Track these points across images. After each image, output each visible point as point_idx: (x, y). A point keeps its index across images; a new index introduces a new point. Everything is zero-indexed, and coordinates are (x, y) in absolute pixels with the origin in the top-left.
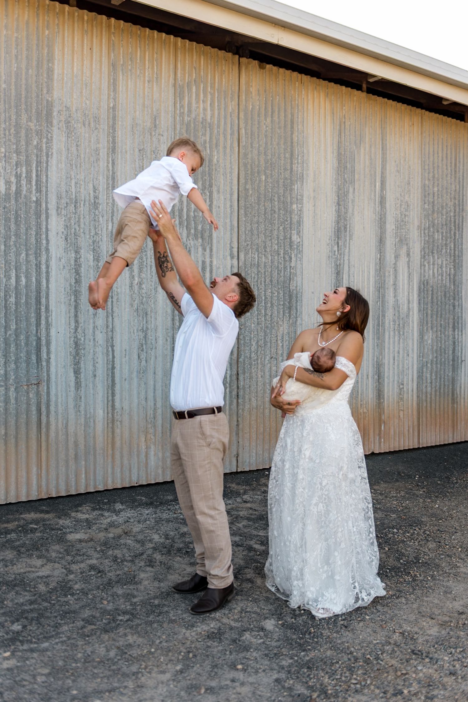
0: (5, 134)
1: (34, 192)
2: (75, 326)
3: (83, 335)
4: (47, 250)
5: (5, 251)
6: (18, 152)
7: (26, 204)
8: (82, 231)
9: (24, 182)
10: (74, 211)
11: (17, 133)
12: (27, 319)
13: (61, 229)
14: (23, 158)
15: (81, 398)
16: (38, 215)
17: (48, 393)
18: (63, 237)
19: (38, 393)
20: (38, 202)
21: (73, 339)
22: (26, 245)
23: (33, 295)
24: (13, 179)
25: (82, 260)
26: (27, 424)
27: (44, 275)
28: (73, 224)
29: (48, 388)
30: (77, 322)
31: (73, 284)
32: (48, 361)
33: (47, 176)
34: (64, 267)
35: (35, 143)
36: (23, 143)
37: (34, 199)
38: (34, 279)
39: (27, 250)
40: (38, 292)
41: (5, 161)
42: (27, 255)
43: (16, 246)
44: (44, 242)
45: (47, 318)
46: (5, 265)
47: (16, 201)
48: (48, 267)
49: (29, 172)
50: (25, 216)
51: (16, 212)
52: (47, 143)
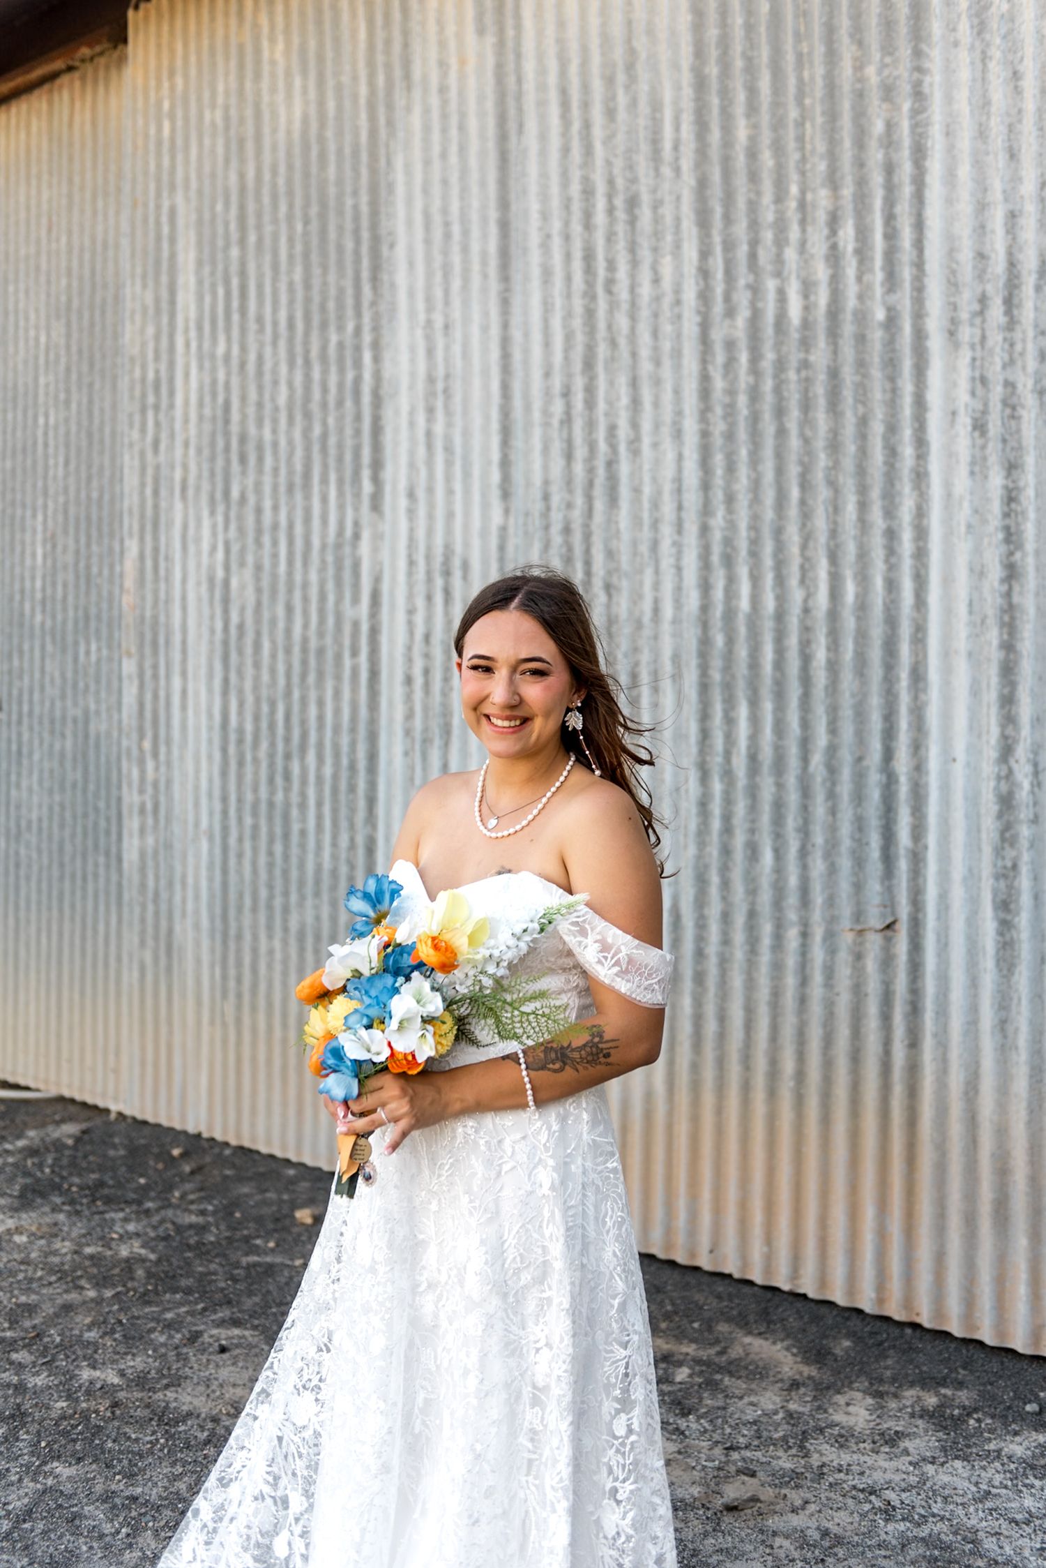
0: (800, 139)
1: (878, 291)
2: (1004, 737)
3: (1028, 769)
4: (920, 477)
5: (803, 502)
6: (833, 182)
7: (861, 339)
8: (1030, 383)
9: (851, 271)
10: (1003, 320)
11: (832, 116)
12: (860, 715)
13: (963, 396)
14: (847, 192)
15: (1020, 999)
16: (891, 364)
17: (915, 967)
18: (968, 421)
19: (887, 961)
20: (891, 323)
21: (992, 784)
22: (861, 471)
23: (877, 632)
24: (822, 273)
25: (1031, 492)
26: (856, 1057)
27: (907, 565)
28: (998, 367)
29: (916, 946)
30: (1009, 720)
31: (996, 584)
32: (917, 859)
33: (919, 225)
34: (969, 526)
35: (878, 127)
36: (847, 143)
37: (880, 315)
38: (879, 583)
39: (863, 490)
40: (891, 621)
41: (803, 222)
42: (863, 506)
43: (832, 484)
44: (908, 451)
45: (918, 713)
46: (804, 547)
47: (833, 333)
48: (921, 533)
49: (863, 234)
50: (857, 378)
51: (834, 373)
52: (915, 112)
